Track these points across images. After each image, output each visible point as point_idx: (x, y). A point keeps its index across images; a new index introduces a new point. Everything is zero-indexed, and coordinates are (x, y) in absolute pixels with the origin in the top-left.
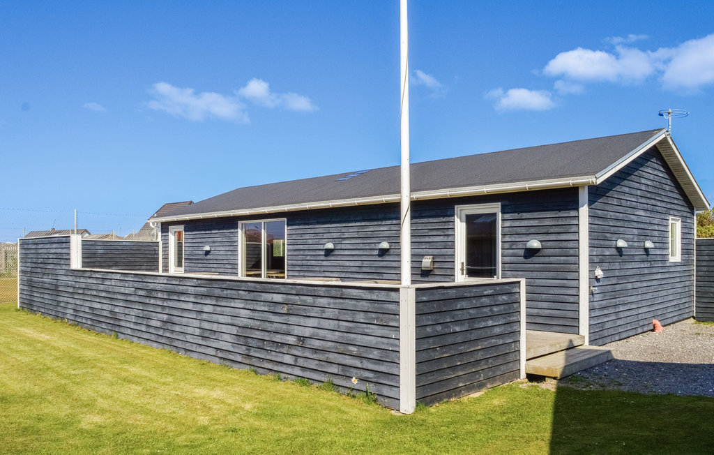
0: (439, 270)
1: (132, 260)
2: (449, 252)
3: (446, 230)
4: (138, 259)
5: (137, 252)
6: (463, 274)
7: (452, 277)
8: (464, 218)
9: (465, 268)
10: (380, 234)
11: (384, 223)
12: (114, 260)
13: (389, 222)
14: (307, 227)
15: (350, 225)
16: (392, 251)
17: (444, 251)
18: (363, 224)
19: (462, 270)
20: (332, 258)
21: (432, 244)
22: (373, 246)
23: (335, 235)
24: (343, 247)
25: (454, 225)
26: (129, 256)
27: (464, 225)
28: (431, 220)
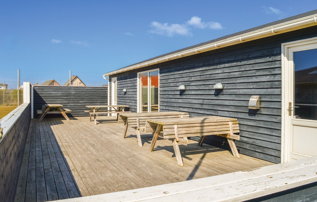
0: (266, 109)
1: (92, 97)
2: (276, 91)
3: (272, 70)
4: (95, 97)
5: (95, 93)
6: (290, 115)
7: (278, 117)
8: (291, 56)
9: (292, 109)
10: (216, 77)
11: (218, 66)
12: (81, 97)
13: (223, 66)
14: (170, 74)
15: (195, 70)
16: (225, 91)
17: (270, 91)
18: (204, 69)
19: (290, 110)
20: (184, 97)
21: (259, 84)
22: (210, 87)
23: (186, 79)
24: (191, 88)
25: (281, 64)
26: (90, 95)
27: (292, 62)
28: (258, 61)
